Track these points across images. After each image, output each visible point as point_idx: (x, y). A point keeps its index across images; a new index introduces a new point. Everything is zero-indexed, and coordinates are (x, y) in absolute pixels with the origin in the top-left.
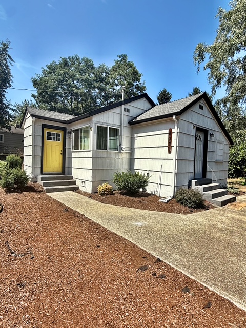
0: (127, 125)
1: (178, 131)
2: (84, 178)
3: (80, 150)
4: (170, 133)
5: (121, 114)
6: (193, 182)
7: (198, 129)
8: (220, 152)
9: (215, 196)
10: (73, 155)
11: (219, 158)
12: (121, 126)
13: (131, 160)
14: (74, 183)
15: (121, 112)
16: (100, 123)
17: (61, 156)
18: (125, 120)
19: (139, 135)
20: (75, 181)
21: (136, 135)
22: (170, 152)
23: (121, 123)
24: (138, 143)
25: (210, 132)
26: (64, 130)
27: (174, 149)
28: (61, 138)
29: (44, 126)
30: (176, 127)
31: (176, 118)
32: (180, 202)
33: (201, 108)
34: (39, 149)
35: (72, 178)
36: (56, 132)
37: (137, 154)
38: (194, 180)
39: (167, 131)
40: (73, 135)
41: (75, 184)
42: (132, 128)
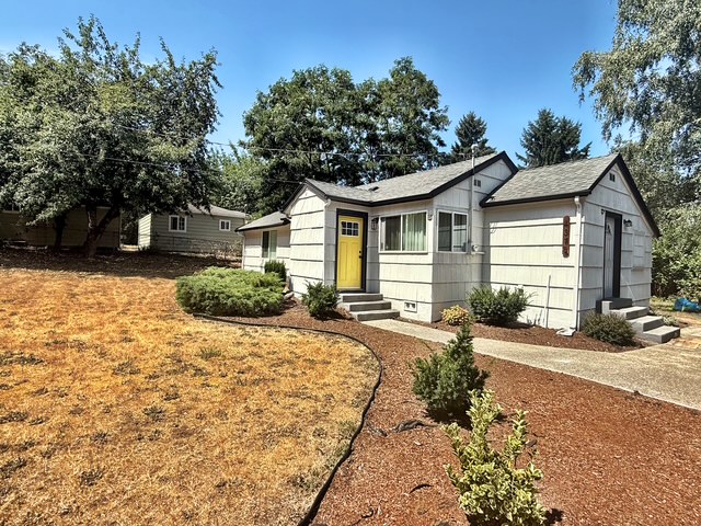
0: (478, 207)
1: (583, 220)
2: (411, 298)
3: (401, 251)
4: (567, 225)
5: (470, 191)
6: (606, 304)
7: (610, 215)
8: (638, 252)
9: (648, 327)
10: (382, 259)
11: (638, 262)
12: (470, 209)
13: (485, 266)
14: (388, 306)
15: (471, 187)
16: (442, 207)
17: (360, 260)
18: (476, 199)
19: (500, 224)
20: (390, 304)
21: (492, 225)
22: (566, 254)
23: (470, 205)
24: (496, 237)
25: (625, 218)
26: (364, 216)
27: (574, 252)
28: (360, 230)
29: (340, 212)
30: (579, 215)
31: (580, 201)
32: (596, 335)
33: (612, 178)
34: (333, 249)
35: (381, 298)
36: (353, 220)
37: (496, 256)
38: (604, 300)
39: (561, 220)
40: (382, 226)
41: (390, 308)
42: (485, 213)
